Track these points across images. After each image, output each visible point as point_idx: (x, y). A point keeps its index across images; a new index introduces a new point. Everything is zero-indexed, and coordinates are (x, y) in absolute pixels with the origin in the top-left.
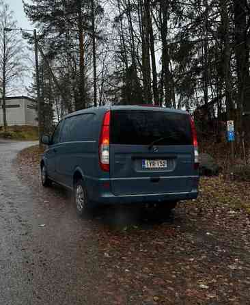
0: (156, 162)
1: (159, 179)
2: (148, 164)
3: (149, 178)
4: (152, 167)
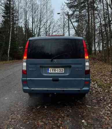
0: (57, 69)
1: (59, 80)
2: (51, 70)
3: (51, 79)
4: (54, 72)
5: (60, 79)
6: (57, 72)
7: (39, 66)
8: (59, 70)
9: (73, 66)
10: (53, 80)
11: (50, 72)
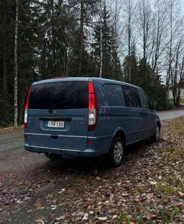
0: (56, 123)
2: (50, 124)
3: (50, 135)
4: (53, 126)
5: (59, 135)
6: (56, 126)
7: (38, 118)
8: (58, 124)
9: (73, 118)
10: (52, 137)
11: (49, 126)
